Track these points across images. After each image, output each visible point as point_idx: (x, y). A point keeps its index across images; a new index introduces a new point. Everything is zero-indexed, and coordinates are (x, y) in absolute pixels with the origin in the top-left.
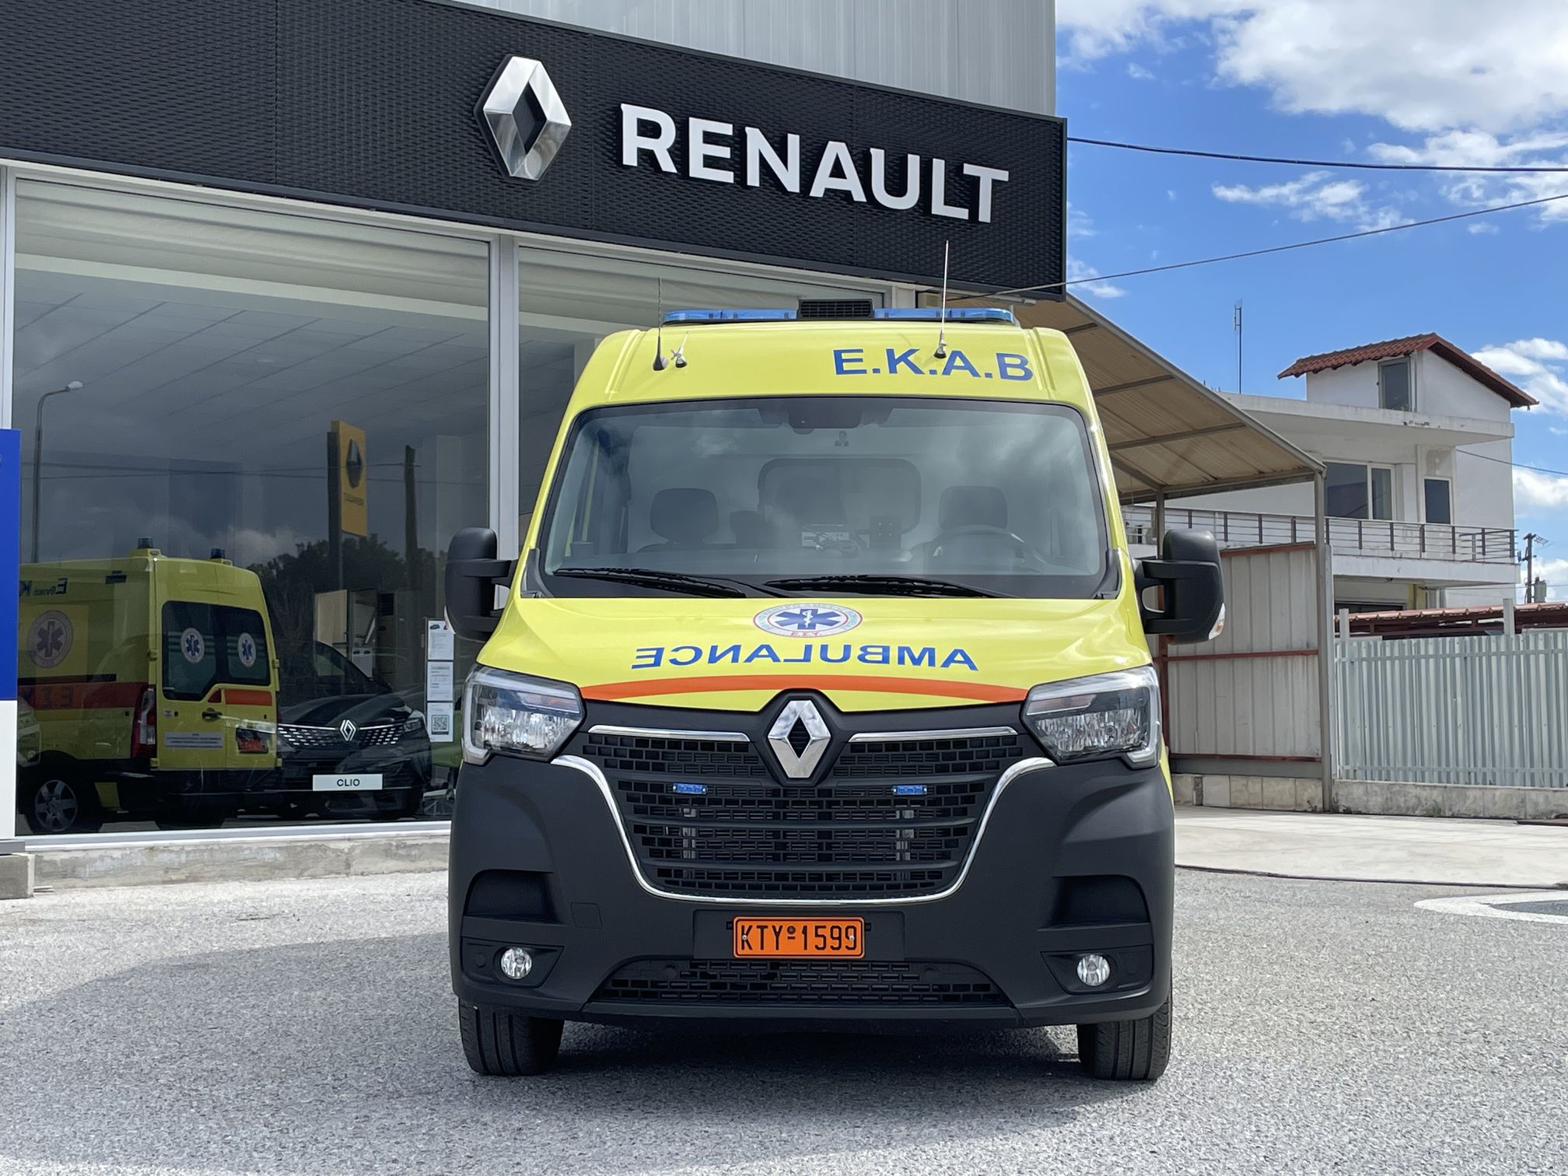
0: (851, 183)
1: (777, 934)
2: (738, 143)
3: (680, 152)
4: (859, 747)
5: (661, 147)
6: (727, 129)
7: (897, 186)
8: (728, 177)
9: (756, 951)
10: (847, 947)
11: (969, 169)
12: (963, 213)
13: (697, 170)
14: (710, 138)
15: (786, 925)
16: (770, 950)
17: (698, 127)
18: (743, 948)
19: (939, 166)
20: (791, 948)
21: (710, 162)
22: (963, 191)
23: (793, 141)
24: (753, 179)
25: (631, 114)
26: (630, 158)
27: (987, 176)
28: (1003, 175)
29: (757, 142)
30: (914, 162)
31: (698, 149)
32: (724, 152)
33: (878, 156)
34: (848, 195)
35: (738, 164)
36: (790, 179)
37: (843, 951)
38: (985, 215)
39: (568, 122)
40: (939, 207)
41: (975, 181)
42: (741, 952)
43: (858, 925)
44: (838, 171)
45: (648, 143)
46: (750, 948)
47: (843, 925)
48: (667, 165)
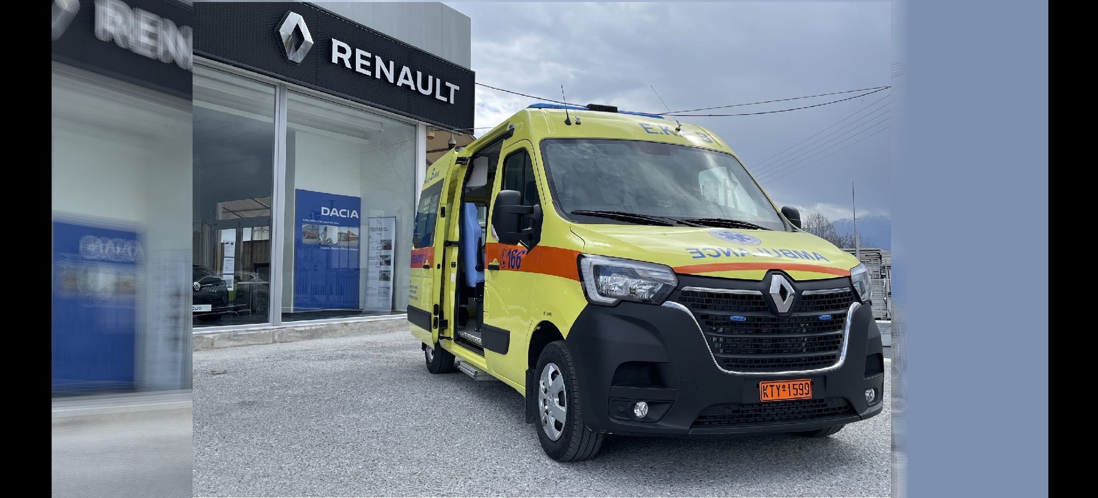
0: (410, 83)
1: (778, 389)
2: (373, 61)
3: (353, 60)
4: (805, 297)
5: (346, 57)
6: (369, 55)
7: (425, 87)
8: (369, 73)
9: (770, 398)
10: (806, 393)
11: (448, 84)
12: (445, 99)
13: (358, 69)
14: (363, 57)
15: (782, 384)
16: (775, 398)
17: (359, 52)
18: (764, 397)
19: (438, 81)
20: (785, 396)
21: (363, 66)
22: (446, 91)
23: (392, 63)
24: (378, 76)
25: (336, 43)
26: (335, 60)
27: (453, 87)
28: (458, 88)
29: (379, 62)
30: (430, 78)
31: (359, 61)
32: (368, 64)
33: (419, 74)
34: (409, 87)
35: (372, 68)
36: (391, 78)
37: (804, 396)
38: (452, 101)
39: (313, 43)
40: (438, 96)
41: (449, 88)
42: (764, 399)
43: (809, 382)
44: (406, 78)
45: (341, 55)
46: (767, 396)
47: (804, 383)
48: (348, 65)
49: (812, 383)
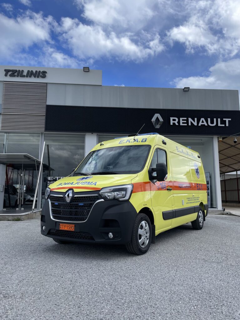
1: (64, 226)
3: (179, 122)
4: (75, 197)
10: (72, 229)
13: (181, 124)
18: (60, 228)
20: (66, 229)
21: (183, 123)
22: (223, 122)
29: (190, 120)
39: (163, 121)
44: (203, 122)
45: (174, 122)
47: (72, 225)
48: (177, 124)
49: (75, 226)
